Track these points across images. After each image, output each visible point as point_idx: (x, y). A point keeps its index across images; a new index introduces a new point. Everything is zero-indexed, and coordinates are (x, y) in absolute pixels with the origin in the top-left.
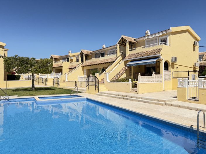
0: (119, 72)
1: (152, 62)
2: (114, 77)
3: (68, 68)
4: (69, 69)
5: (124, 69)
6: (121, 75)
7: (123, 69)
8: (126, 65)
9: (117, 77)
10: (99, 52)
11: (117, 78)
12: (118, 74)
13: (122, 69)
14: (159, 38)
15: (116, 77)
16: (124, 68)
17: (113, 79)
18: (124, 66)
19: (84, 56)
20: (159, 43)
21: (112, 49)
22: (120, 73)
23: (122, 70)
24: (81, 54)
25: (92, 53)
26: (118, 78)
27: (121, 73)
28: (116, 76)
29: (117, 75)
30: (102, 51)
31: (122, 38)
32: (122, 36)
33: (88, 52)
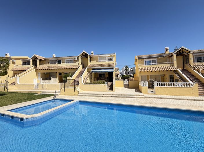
3: (11, 70)
4: (13, 71)
5: (88, 75)
10: (55, 59)
14: (108, 57)
18: (88, 73)
19: (38, 60)
20: (108, 60)
21: (70, 59)
24: (33, 58)
25: (46, 59)
30: (58, 59)
31: (84, 52)
32: (84, 51)
33: (42, 58)
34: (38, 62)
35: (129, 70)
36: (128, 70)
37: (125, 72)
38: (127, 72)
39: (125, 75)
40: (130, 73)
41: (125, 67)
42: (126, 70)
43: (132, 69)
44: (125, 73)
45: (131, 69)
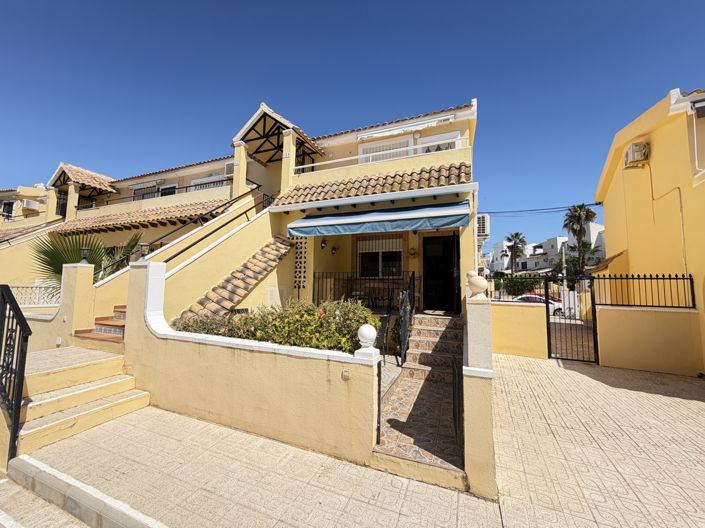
0: (245, 266)
1: (450, 220)
2: (213, 296)
5: (272, 254)
6: (254, 282)
7: (264, 253)
8: (278, 235)
9: (233, 292)
10: (151, 184)
11: (231, 300)
12: (239, 275)
13: (258, 250)
14: (421, 141)
15: (226, 294)
16: (267, 246)
17: (201, 303)
18: (272, 240)
19: (71, 189)
21: (211, 175)
22: (249, 273)
23: (260, 257)
24: (59, 183)
25: (118, 186)
26: (236, 299)
27: (257, 269)
28: (224, 288)
29: (228, 281)
30: (164, 182)
31: (265, 115)
32: (264, 108)
33: (102, 180)
34: (73, 198)
35: (528, 250)
36: (522, 251)
37: (506, 260)
38: (517, 260)
39: (509, 271)
40: (530, 265)
41: (509, 240)
42: (515, 251)
43: (540, 247)
44: (506, 266)
45: (535, 248)
